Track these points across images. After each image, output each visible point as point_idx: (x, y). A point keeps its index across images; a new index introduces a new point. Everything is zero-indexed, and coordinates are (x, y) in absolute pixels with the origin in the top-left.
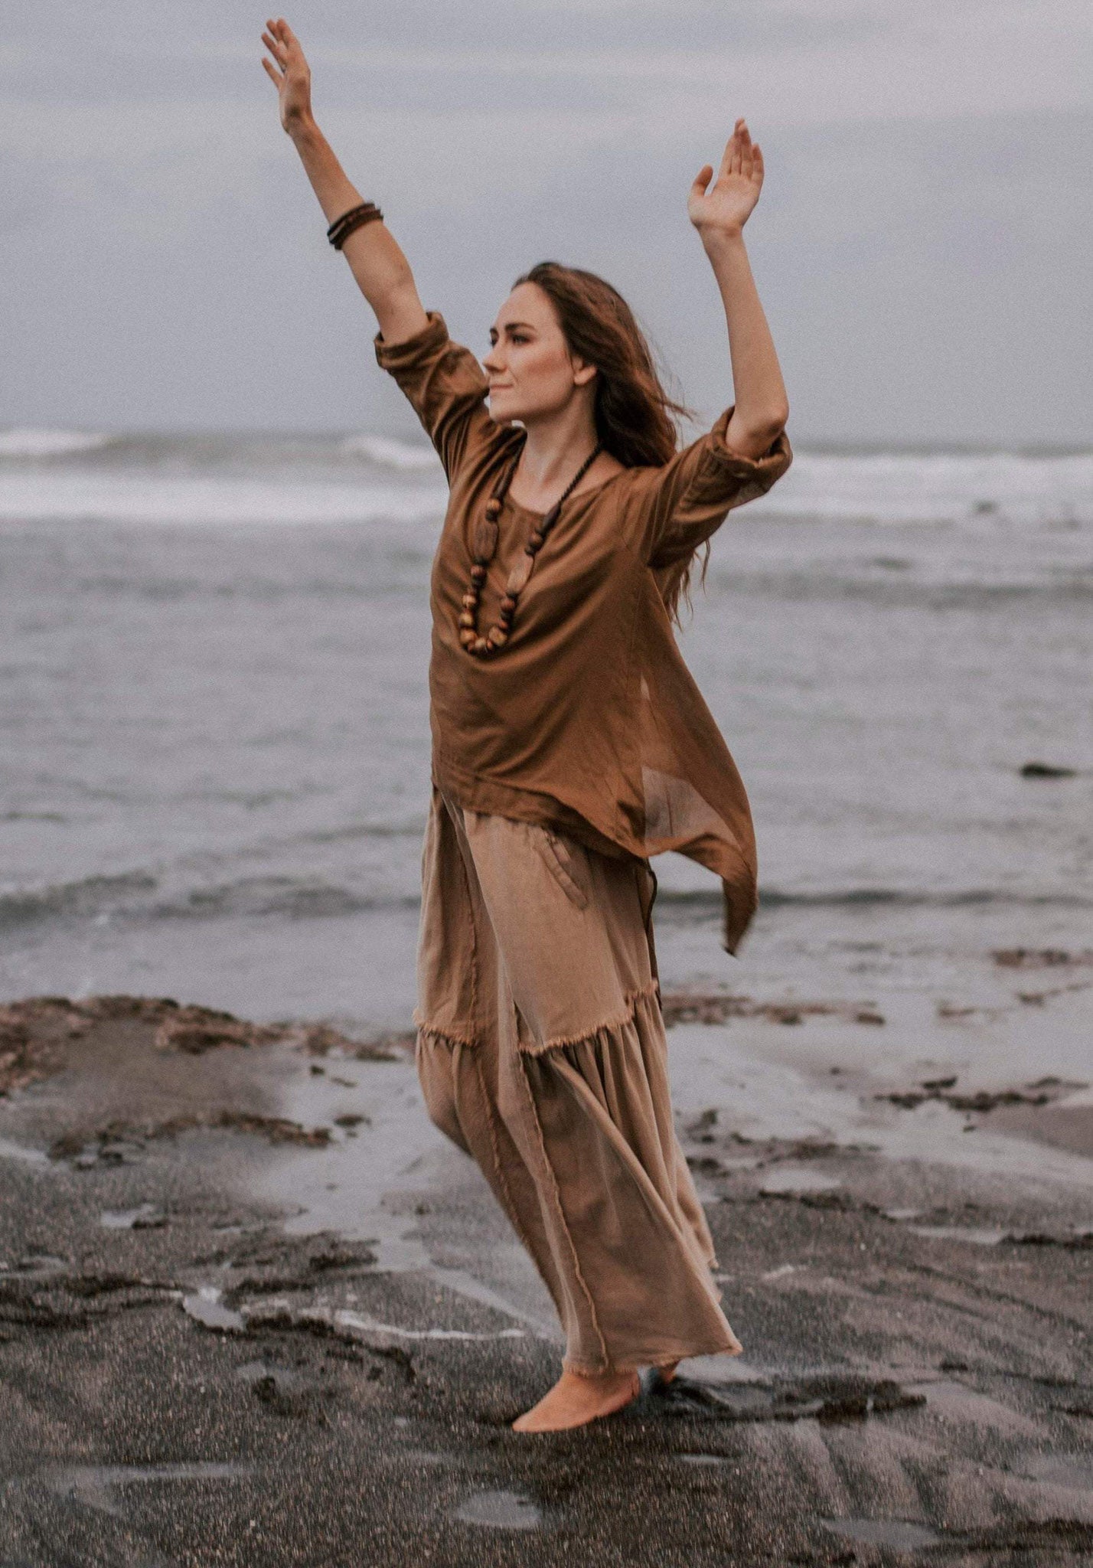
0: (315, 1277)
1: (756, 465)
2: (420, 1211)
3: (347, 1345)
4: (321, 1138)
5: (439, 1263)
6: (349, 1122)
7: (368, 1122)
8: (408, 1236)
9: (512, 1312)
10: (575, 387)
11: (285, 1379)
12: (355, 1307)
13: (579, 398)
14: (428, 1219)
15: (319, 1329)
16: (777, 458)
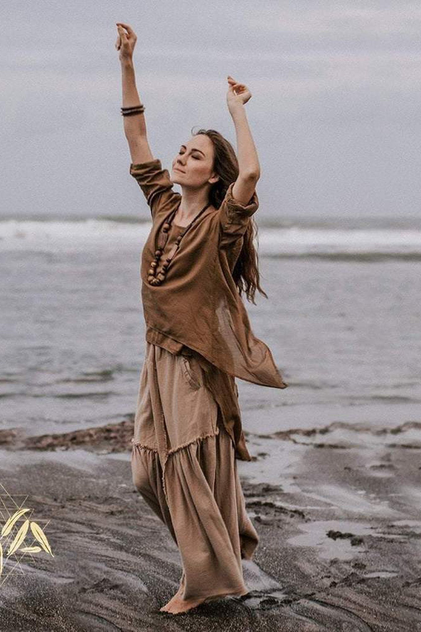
0: (265, 494)
1: (245, 208)
2: (294, 478)
3: (281, 510)
4: (255, 459)
5: (303, 491)
6: (263, 455)
7: (269, 455)
8: (291, 485)
9: (333, 503)
10: (207, 183)
11: (263, 517)
12: (280, 501)
13: (206, 187)
14: (297, 481)
15: (271, 505)
16: (253, 205)
